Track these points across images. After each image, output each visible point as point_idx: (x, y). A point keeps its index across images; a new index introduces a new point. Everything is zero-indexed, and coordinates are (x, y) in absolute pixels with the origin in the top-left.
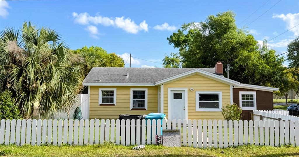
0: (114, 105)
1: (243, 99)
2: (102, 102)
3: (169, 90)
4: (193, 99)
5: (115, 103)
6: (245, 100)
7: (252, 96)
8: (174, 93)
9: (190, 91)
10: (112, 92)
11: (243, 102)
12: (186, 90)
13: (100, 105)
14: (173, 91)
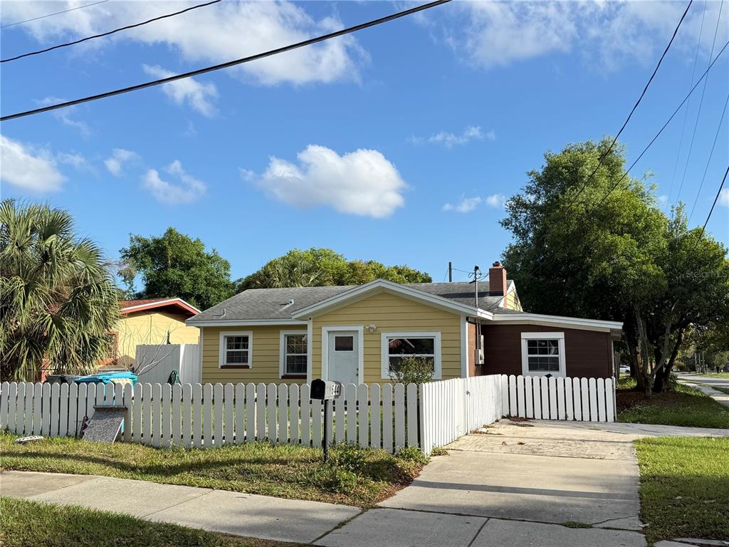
0: (248, 367)
1: (530, 352)
2: (227, 362)
3: (325, 330)
4: (375, 351)
5: (250, 363)
6: (537, 354)
7: (555, 343)
8: (336, 337)
9: (368, 332)
10: (246, 339)
11: (530, 359)
12: (360, 329)
13: (222, 367)
14: (334, 332)
